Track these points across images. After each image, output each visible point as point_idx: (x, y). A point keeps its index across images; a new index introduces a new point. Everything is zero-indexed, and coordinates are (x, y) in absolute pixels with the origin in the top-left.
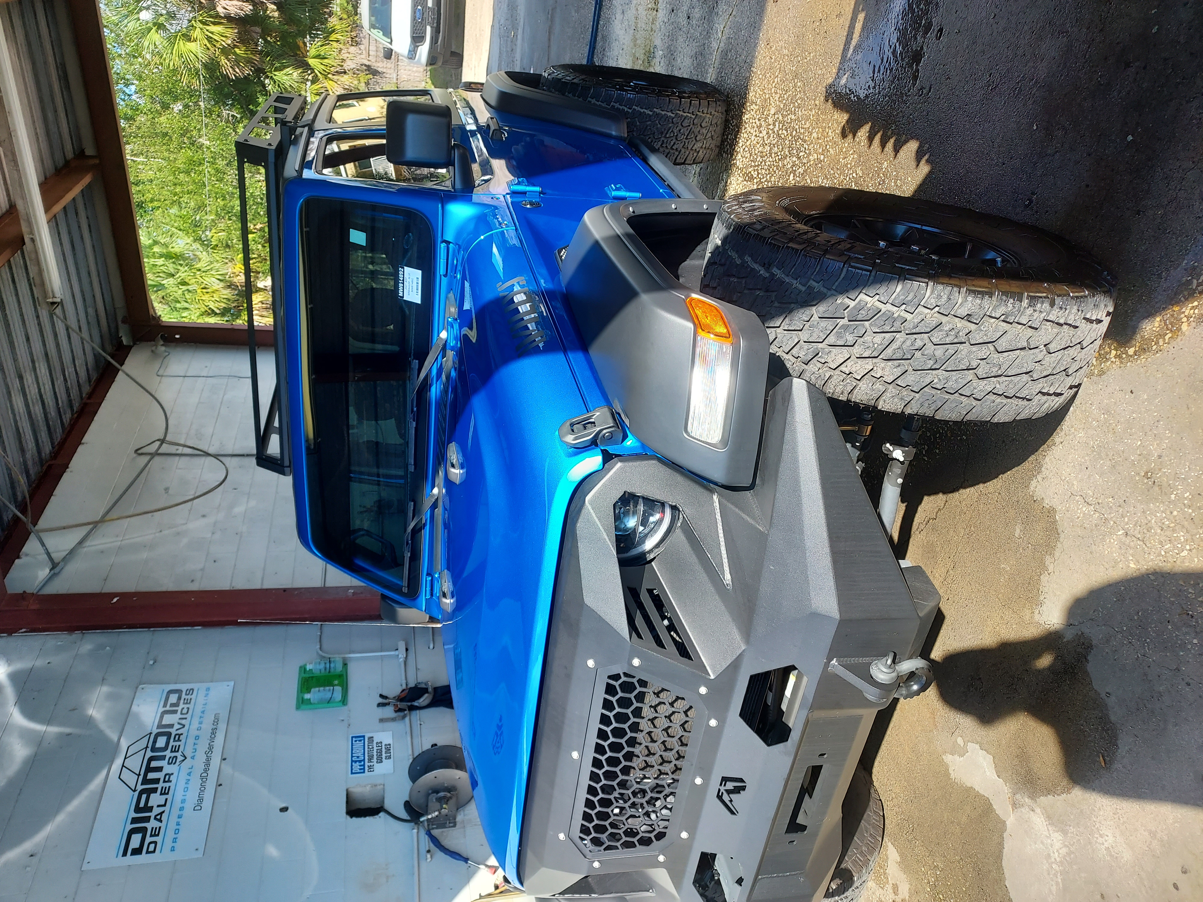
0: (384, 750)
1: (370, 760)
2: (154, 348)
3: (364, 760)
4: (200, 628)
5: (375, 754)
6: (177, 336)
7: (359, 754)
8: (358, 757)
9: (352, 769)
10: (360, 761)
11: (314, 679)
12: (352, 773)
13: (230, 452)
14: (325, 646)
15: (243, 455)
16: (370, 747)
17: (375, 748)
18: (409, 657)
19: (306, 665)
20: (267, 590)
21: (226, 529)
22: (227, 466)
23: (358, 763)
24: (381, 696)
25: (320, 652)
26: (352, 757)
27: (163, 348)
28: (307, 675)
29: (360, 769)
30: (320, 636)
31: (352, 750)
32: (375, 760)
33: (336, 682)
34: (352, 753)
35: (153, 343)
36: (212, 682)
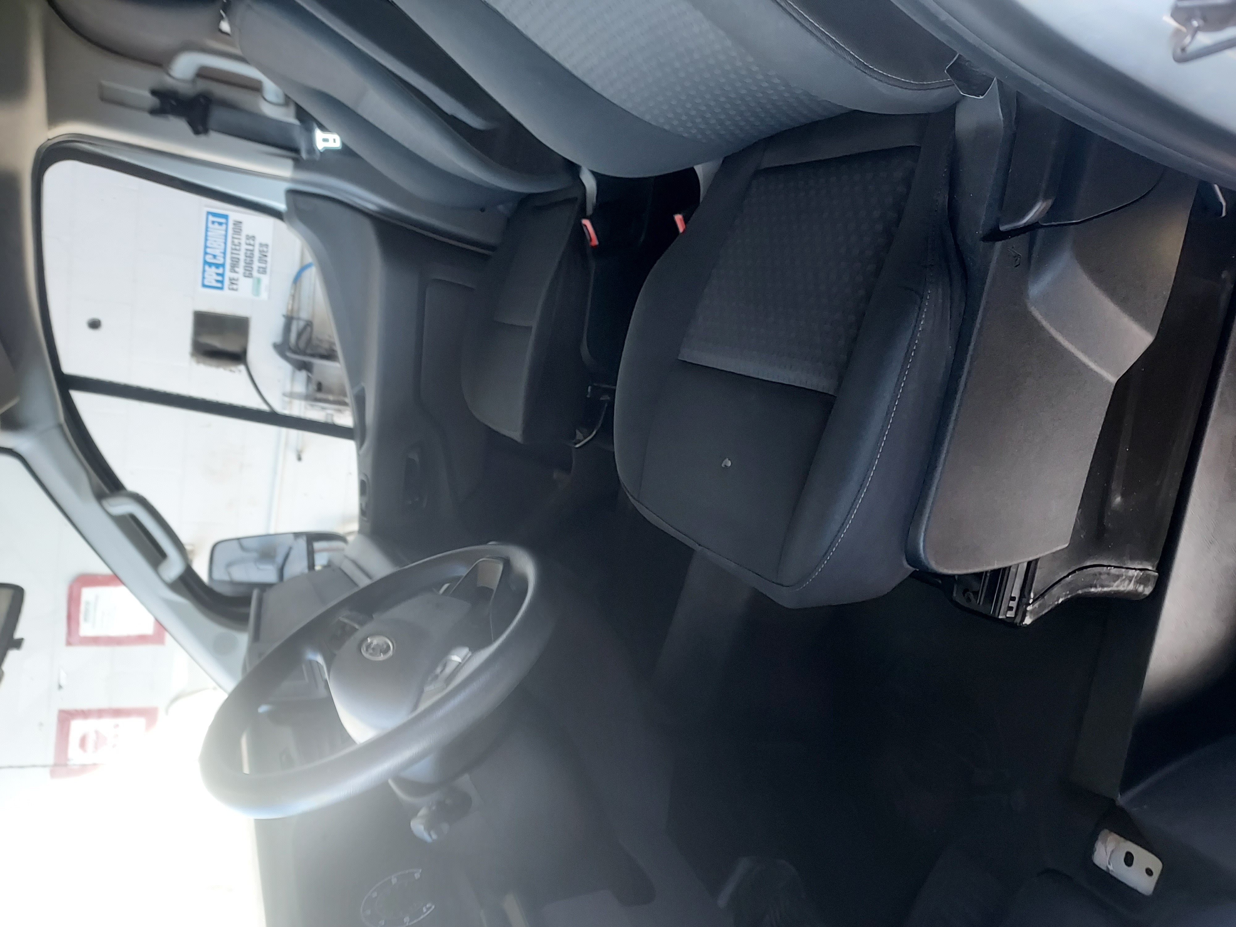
0: (257, 254)
1: (233, 270)
3: (223, 265)
5: (242, 257)
7: (218, 252)
8: (215, 257)
9: (204, 278)
10: (217, 266)
12: (204, 286)
16: (236, 241)
17: (244, 247)
23: (213, 270)
26: (206, 253)
29: (217, 281)
31: (206, 240)
32: (241, 269)
34: (206, 247)
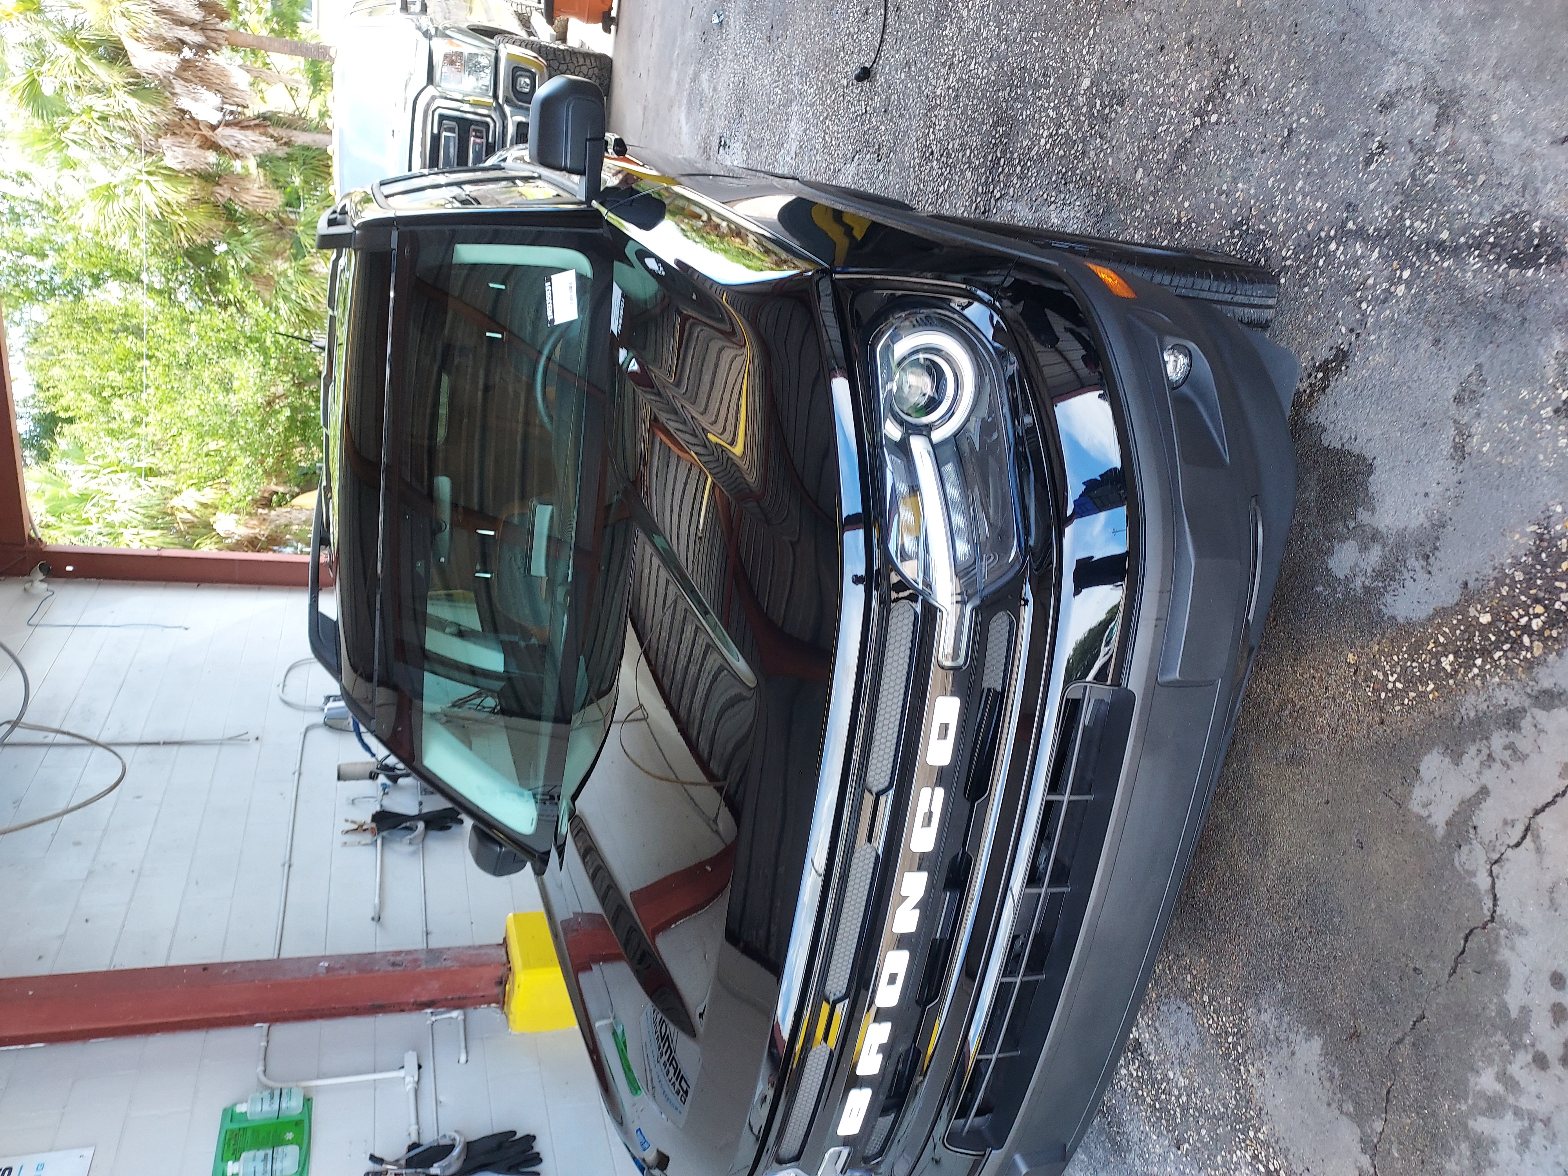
2: (28, 585)
4: (41, 1045)
6: (69, 568)
11: (249, 1133)
13: (137, 740)
14: (272, 1067)
15: (158, 744)
18: (423, 1081)
19: (235, 1105)
20: (173, 968)
21: (113, 865)
22: (125, 760)
24: (373, 1158)
25: (263, 1079)
27: (44, 586)
28: (235, 1126)
30: (266, 1048)
33: (290, 1136)
35: (26, 578)
36: (51, 1150)
